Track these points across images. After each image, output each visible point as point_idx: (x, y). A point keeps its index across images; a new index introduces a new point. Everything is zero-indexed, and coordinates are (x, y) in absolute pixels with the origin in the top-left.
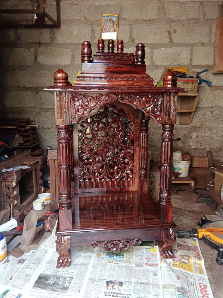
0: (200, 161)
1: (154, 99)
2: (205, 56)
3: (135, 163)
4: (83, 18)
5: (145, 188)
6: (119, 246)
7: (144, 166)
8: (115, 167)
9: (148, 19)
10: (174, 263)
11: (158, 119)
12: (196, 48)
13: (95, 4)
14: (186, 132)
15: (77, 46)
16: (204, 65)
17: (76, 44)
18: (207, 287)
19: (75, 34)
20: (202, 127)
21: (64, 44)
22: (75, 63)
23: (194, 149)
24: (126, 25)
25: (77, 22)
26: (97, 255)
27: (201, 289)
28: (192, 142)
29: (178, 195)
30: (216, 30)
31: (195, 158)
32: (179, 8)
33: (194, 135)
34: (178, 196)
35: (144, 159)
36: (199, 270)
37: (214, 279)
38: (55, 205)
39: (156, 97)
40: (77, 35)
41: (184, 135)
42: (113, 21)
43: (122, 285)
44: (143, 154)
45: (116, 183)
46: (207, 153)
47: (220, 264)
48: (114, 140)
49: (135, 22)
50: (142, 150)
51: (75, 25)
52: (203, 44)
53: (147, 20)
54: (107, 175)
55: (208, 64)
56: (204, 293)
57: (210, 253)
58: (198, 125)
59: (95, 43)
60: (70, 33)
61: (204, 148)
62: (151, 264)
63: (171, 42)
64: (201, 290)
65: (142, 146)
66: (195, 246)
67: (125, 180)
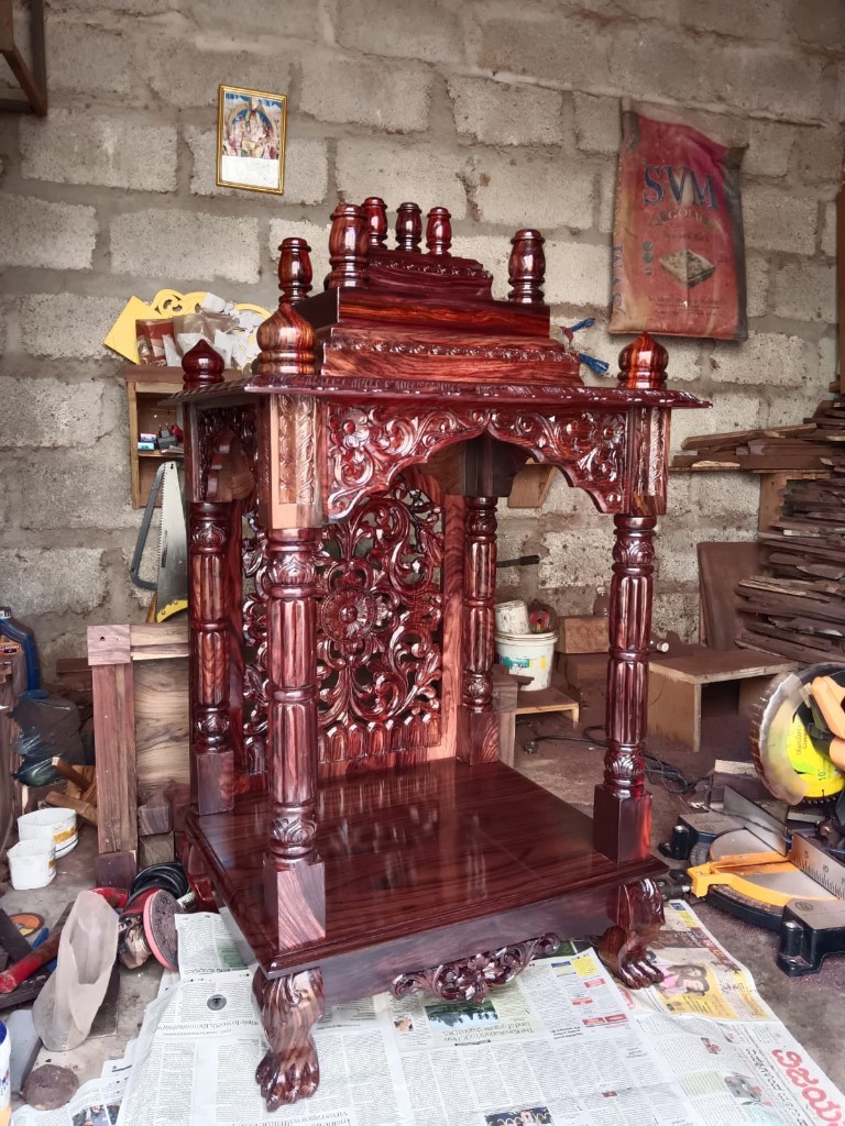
0: (584, 631)
1: (600, 429)
2: (582, 275)
3: (447, 657)
4: (142, 92)
5: (491, 743)
6: (483, 974)
7: (484, 663)
8: (377, 678)
9: (393, 125)
10: (667, 998)
11: (611, 498)
12: (554, 245)
13: (194, 44)
14: (530, 533)
15: (120, 197)
16: (580, 304)
17: (113, 188)
18: (799, 1059)
19: (111, 151)
20: (579, 516)
21: (62, 185)
22: (110, 264)
23: (556, 591)
24: (314, 138)
25: (119, 104)
26: (397, 1024)
27: (786, 1068)
28: (548, 567)
29: (542, 757)
30: (615, 192)
31: (568, 623)
32: (496, 102)
33: (554, 541)
34: (545, 762)
35: (485, 636)
36: (748, 1007)
37: (804, 1026)
38: (118, 854)
39: (606, 421)
40: (118, 154)
41: (524, 543)
42: (265, 119)
43: (549, 1116)
44: (481, 619)
45: (380, 736)
46: (596, 602)
47: (797, 975)
48: (375, 572)
49: (348, 133)
50: (476, 607)
51: (111, 115)
52: (575, 234)
53: (390, 129)
54: (350, 707)
55: (591, 301)
56: (801, 1080)
57: (749, 943)
58: (566, 509)
59: (193, 192)
60: (90, 142)
61: (587, 586)
62: (600, 1019)
63: (474, 216)
64: (789, 1073)
65: (479, 592)
66: (693, 929)
67: (413, 721)
